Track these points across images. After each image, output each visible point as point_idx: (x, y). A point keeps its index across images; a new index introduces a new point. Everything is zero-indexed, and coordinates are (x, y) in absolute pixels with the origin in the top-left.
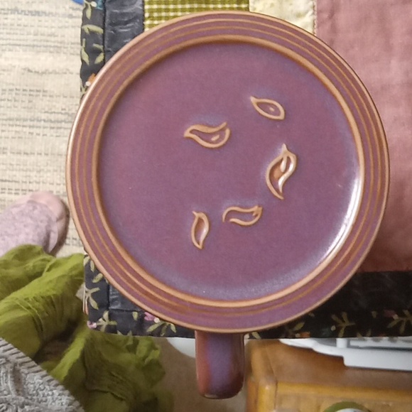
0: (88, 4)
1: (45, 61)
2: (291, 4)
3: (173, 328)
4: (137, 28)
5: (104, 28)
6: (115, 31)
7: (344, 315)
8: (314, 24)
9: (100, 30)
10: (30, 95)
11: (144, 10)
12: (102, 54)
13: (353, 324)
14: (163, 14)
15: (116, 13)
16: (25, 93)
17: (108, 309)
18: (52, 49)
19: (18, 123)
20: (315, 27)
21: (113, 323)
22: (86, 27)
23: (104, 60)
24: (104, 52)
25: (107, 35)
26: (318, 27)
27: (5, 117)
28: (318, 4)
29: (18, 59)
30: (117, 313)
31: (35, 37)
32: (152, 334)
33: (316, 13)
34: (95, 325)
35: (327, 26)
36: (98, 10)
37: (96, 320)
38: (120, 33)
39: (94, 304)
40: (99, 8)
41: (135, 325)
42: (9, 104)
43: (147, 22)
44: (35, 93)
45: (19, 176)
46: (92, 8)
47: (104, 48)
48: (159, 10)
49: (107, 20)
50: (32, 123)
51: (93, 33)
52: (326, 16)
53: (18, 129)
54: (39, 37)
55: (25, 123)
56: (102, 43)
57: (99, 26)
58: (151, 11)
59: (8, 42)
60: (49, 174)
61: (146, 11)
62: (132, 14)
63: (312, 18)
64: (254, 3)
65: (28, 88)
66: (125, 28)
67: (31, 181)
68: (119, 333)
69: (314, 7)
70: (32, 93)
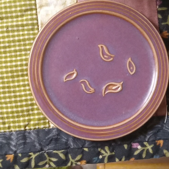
13: (113, 153)
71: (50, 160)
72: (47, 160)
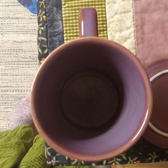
0: (40, 28)
1: (22, 37)
2: (125, 24)
3: (83, 162)
4: (61, 37)
5: (47, 38)
6: (51, 39)
7: (154, 153)
8: (135, 31)
9: (45, 39)
10: (16, 51)
11: (63, 30)
12: (47, 49)
13: (158, 156)
14: (72, 31)
15: (52, 32)
16: (14, 51)
17: (55, 156)
18: (24, 32)
19: (12, 63)
20: (135, 32)
21: (57, 161)
22: (40, 38)
23: (48, 52)
24: (48, 48)
25: (48, 41)
26: (136, 32)
27: (7, 61)
28: (136, 23)
29: (11, 37)
30: (59, 157)
31: (17, 28)
32: (74, 165)
33: (135, 26)
34: (50, 163)
35: (140, 32)
36: (44, 31)
37: (50, 161)
38: (54, 40)
39: (49, 154)
40: (44, 30)
41: (66, 162)
42: (8, 56)
43: (65, 35)
44: (18, 51)
45: (14, 84)
46: (42, 30)
47: (47, 46)
48: (70, 30)
49: (48, 35)
50: (18, 63)
51: (42, 40)
52: (139, 28)
53: (12, 65)
54: (19, 28)
55: (15, 63)
56: (46, 44)
57: (45, 37)
58: (66, 30)
59: (6, 30)
60: (26, 83)
61: (64, 30)
62: (58, 32)
63: (133, 29)
64: (109, 24)
65: (15, 49)
66: (56, 38)
67: (19, 86)
68: (60, 165)
69: (134, 24)
70: (17, 51)
71: (116, 160)
72: (114, 160)
